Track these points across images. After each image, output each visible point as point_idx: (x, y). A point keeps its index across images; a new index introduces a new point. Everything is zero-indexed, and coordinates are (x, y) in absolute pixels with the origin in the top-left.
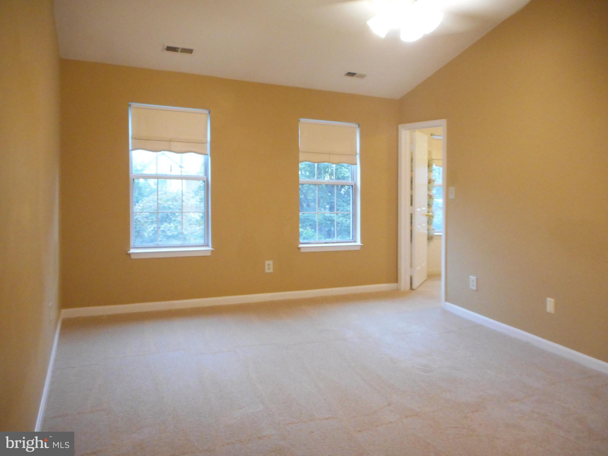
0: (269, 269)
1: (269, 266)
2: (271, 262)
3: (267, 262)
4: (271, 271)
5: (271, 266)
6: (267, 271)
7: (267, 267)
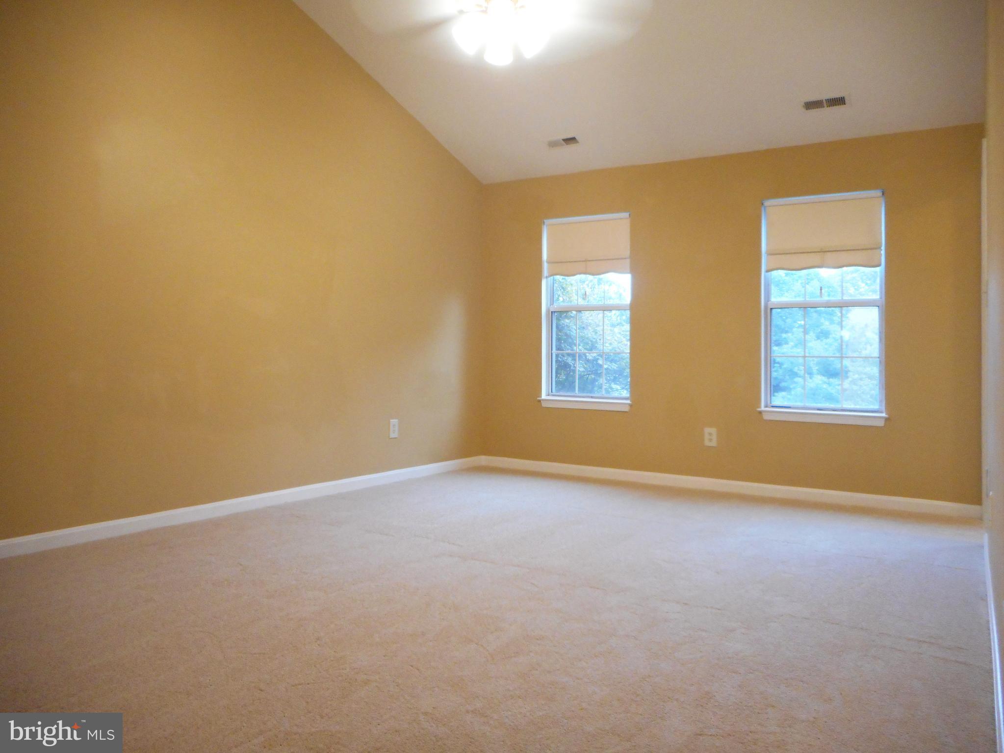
0: (710, 440)
1: (711, 436)
2: (713, 430)
3: (707, 430)
4: (714, 443)
5: (714, 437)
6: (707, 443)
7: (707, 437)
